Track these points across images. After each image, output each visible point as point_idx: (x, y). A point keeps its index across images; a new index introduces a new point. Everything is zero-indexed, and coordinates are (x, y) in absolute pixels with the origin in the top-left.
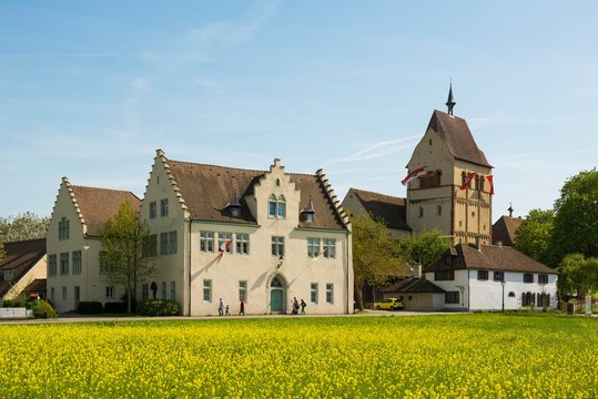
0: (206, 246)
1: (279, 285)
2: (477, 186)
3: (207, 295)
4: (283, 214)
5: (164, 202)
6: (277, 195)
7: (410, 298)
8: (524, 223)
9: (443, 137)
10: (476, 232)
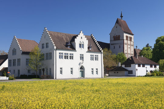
0: (61, 57)
1: (82, 69)
2: (130, 40)
3: (61, 72)
4: (83, 47)
5: (47, 44)
6: (82, 42)
7: (118, 73)
8: (141, 51)
9: (120, 25)
10: (130, 53)
